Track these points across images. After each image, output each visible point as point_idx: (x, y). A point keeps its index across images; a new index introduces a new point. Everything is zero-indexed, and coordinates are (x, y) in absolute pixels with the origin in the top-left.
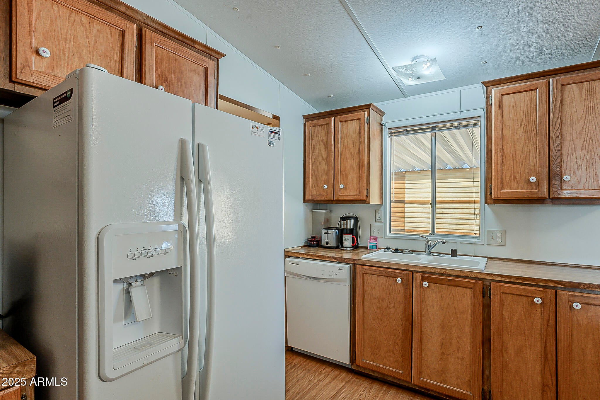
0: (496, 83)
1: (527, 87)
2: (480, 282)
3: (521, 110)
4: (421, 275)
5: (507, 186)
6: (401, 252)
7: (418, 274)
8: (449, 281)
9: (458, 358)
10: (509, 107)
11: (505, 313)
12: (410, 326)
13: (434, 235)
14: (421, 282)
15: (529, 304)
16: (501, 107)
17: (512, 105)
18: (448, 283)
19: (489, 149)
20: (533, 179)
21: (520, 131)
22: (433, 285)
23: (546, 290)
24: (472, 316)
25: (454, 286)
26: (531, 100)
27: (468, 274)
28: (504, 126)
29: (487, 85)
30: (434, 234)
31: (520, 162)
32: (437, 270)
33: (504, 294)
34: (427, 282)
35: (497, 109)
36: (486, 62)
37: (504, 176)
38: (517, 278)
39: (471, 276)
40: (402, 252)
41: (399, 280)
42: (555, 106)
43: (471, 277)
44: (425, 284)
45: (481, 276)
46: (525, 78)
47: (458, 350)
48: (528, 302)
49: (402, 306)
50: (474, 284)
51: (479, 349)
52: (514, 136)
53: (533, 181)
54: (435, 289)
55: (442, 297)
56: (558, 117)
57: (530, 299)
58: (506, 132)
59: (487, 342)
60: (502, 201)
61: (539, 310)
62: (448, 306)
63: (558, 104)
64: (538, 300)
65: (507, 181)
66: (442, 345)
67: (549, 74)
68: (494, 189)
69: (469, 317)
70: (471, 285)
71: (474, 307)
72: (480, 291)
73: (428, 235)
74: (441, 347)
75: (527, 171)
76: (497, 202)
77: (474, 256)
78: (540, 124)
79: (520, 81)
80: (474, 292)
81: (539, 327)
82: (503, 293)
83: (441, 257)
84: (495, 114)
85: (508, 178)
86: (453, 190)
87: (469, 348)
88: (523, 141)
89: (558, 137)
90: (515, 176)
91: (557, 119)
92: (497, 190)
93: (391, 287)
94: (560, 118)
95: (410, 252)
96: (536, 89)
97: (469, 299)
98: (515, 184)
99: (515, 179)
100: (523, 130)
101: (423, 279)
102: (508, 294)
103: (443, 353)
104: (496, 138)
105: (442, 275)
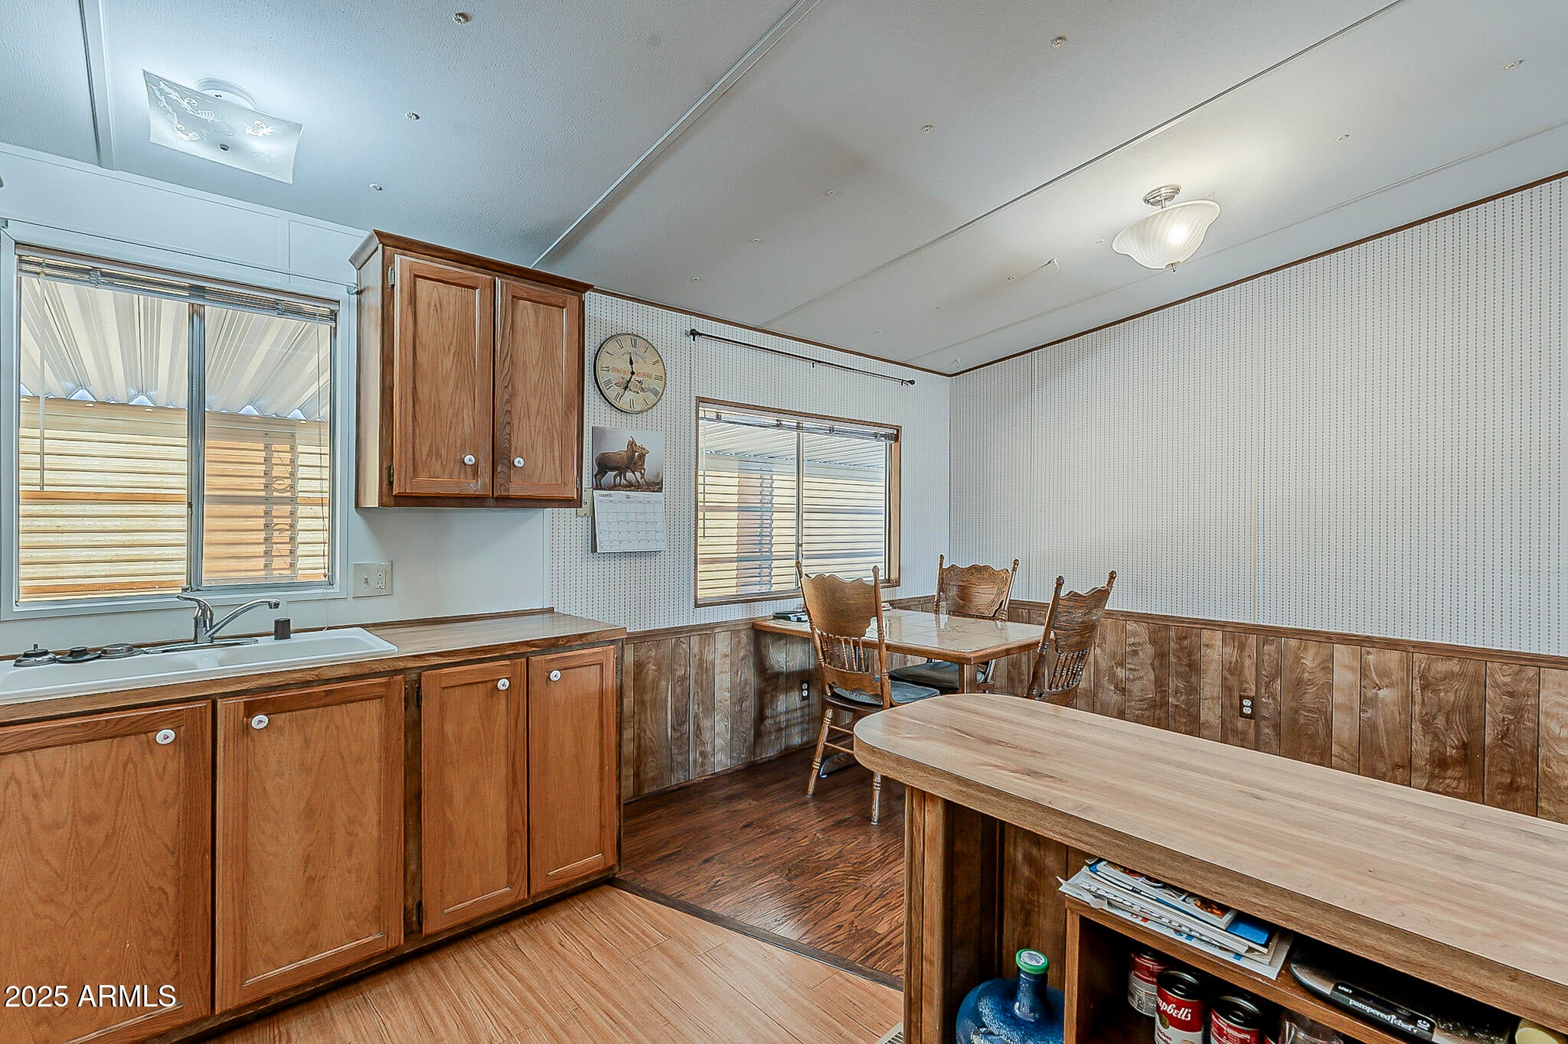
0: (403, 245)
1: (461, 278)
2: (400, 677)
3: (449, 319)
4: (242, 700)
5: (423, 468)
6: (99, 657)
7: (233, 701)
8: (327, 695)
9: (349, 871)
10: (429, 304)
11: (449, 729)
12: (208, 857)
13: (198, 590)
14: (245, 719)
15: (487, 694)
16: (413, 299)
17: (433, 304)
18: (329, 699)
19: (387, 386)
20: (469, 459)
21: (448, 362)
22: (281, 719)
23: (514, 661)
24: (383, 759)
25: (338, 704)
26: (468, 305)
27: (374, 667)
28: (417, 342)
29: (384, 241)
30: (199, 588)
31: (447, 423)
32: (295, 676)
33: (446, 690)
34: (265, 715)
35: (406, 301)
36: (381, 189)
37: (417, 446)
38: (471, 652)
39: (382, 670)
40: (102, 653)
41: (165, 736)
42: (503, 331)
43: (380, 672)
44: (259, 721)
45: (401, 665)
46: (456, 257)
47: (350, 852)
48: (487, 692)
49: (173, 813)
50: (387, 685)
51: (398, 826)
52: (437, 368)
53: (471, 463)
54: (287, 727)
55: (307, 742)
56: (508, 352)
57: (489, 685)
58: (422, 357)
59: (413, 802)
60: (413, 501)
61: (503, 702)
62: (322, 759)
63: (508, 329)
64: (503, 684)
65: (424, 460)
66: (307, 860)
67: (495, 267)
68: (399, 474)
69: (376, 765)
70: (382, 691)
71: (386, 738)
72: (400, 698)
73: (181, 592)
74: (305, 868)
75: (459, 443)
76: (402, 502)
77: (328, 629)
78: (481, 358)
79: (447, 260)
80: (387, 707)
81: (504, 731)
82: (444, 688)
83: (249, 646)
84: (401, 310)
85: (425, 451)
86: (98, 463)
87: (375, 834)
88: (452, 382)
89: (507, 387)
90: (438, 450)
91: (507, 356)
92: (406, 476)
93: (130, 766)
94: (509, 357)
95: (132, 649)
96: (474, 288)
97: (375, 723)
98: (439, 469)
99: (438, 455)
100: (453, 359)
101: (251, 710)
102: (454, 686)
103: (311, 880)
104: (404, 366)
105: (307, 684)
